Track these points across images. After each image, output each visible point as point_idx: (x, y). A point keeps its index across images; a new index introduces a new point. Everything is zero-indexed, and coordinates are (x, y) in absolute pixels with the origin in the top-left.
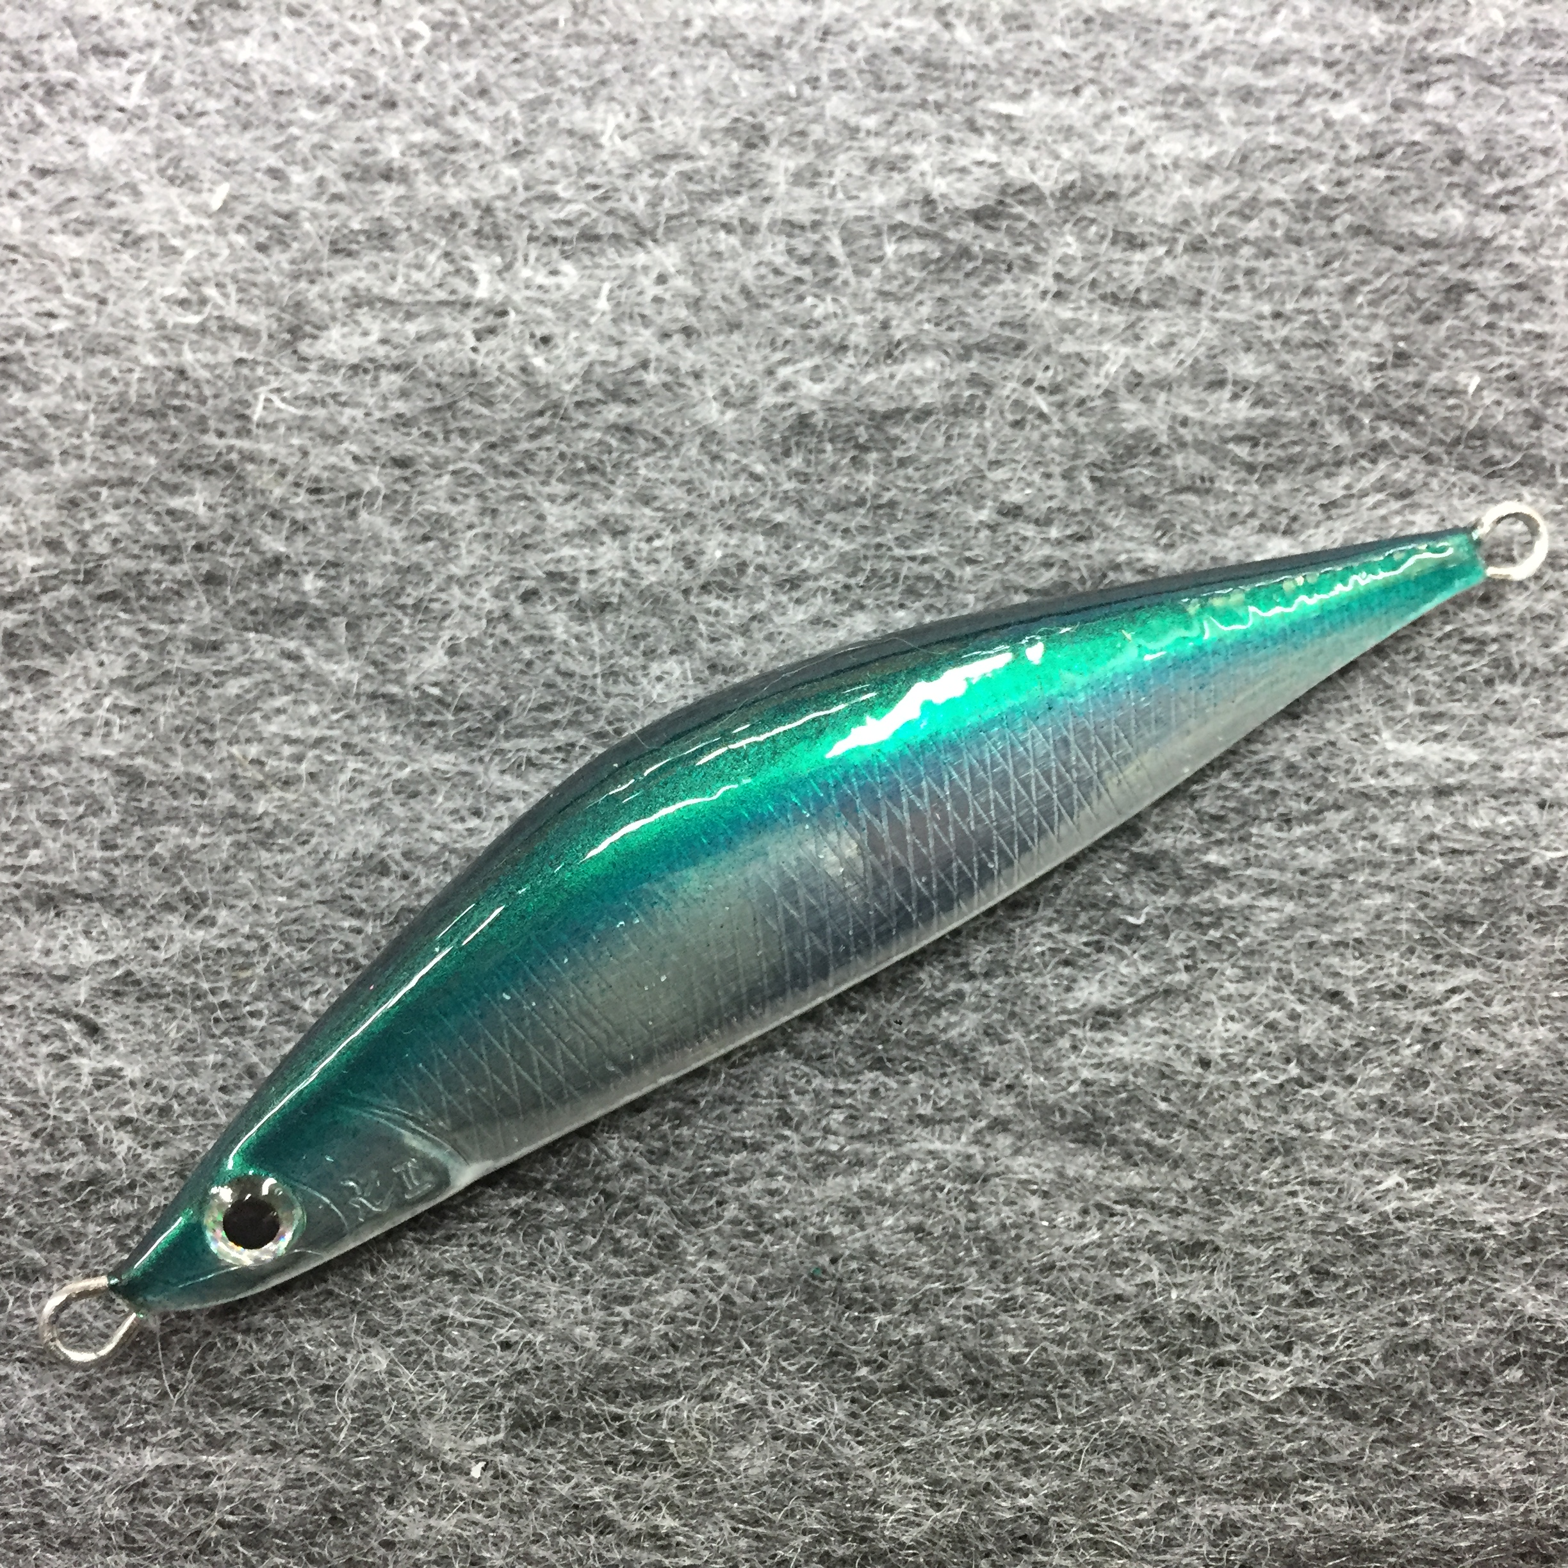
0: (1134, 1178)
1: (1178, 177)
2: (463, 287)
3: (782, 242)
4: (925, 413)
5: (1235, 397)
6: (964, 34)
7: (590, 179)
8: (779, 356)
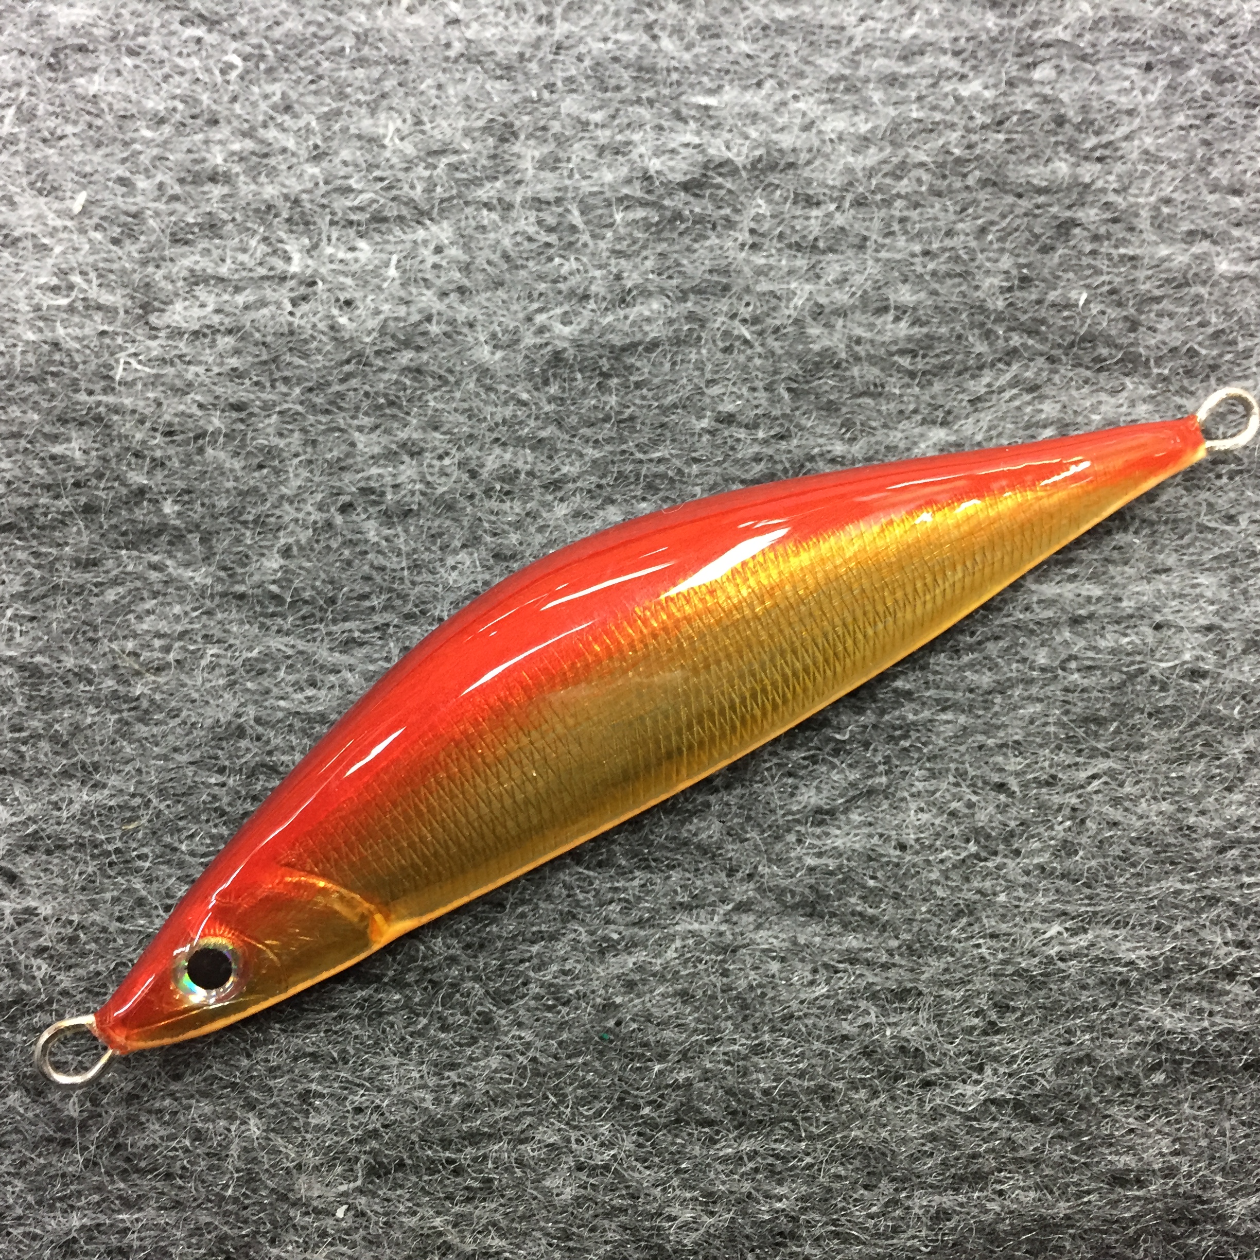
0: (852, 941)
1: (843, 148)
2: (280, 264)
3: (533, 216)
4: (654, 345)
5: (897, 319)
6: (667, 44)
7: (377, 173)
8: (535, 306)
